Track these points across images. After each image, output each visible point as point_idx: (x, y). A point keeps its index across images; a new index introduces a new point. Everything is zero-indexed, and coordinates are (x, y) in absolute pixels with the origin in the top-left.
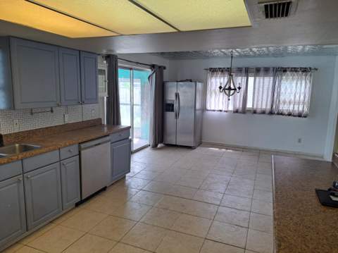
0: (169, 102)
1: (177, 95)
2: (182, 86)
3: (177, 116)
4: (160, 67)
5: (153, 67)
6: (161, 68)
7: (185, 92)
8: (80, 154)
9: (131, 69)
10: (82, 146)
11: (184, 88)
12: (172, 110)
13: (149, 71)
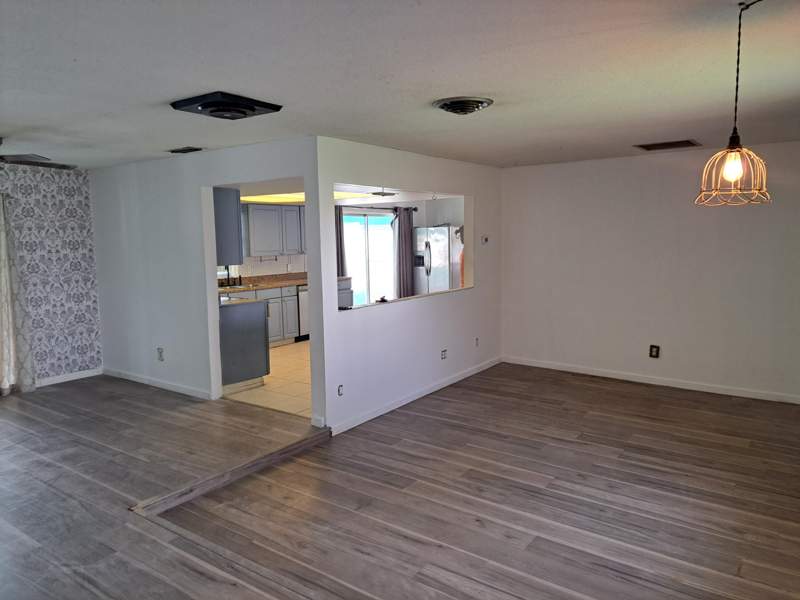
0: (419, 254)
1: (428, 245)
2: (433, 233)
3: (428, 272)
4: (407, 209)
5: (395, 210)
6: (409, 211)
7: (437, 240)
8: (298, 295)
9: (365, 215)
10: (300, 288)
11: (436, 234)
12: (423, 265)
13: (391, 216)
